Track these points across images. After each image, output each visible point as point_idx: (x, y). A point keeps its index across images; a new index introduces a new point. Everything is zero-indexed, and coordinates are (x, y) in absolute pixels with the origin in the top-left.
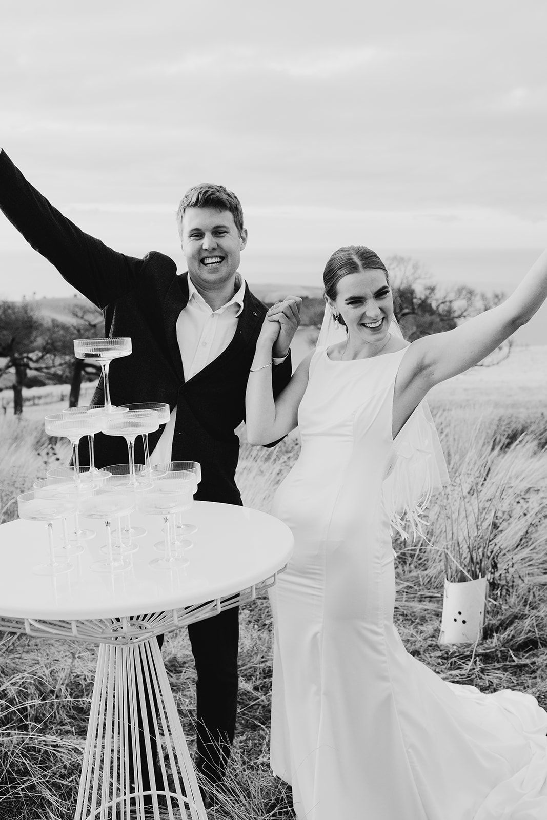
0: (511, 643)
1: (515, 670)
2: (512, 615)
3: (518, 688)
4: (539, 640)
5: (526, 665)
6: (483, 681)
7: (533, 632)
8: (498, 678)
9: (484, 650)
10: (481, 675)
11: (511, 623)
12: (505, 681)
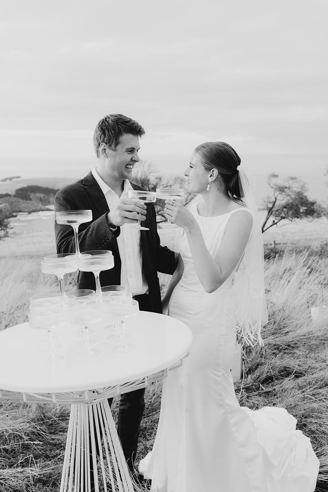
0: (259, 380)
1: (265, 395)
2: (255, 364)
3: (269, 405)
4: (274, 377)
5: (270, 392)
6: (249, 403)
7: (270, 372)
8: (257, 400)
9: (245, 385)
10: (248, 400)
11: (256, 368)
12: (261, 402)
